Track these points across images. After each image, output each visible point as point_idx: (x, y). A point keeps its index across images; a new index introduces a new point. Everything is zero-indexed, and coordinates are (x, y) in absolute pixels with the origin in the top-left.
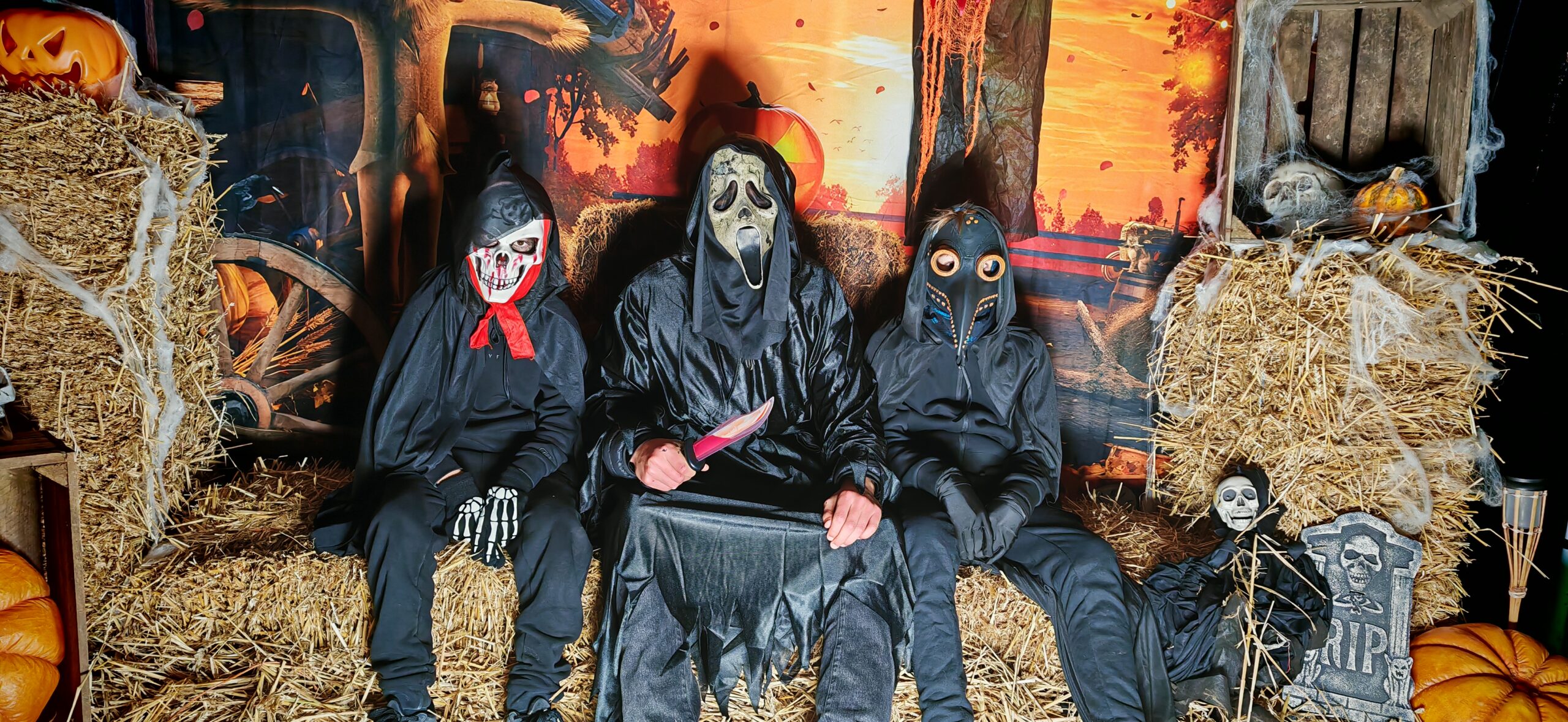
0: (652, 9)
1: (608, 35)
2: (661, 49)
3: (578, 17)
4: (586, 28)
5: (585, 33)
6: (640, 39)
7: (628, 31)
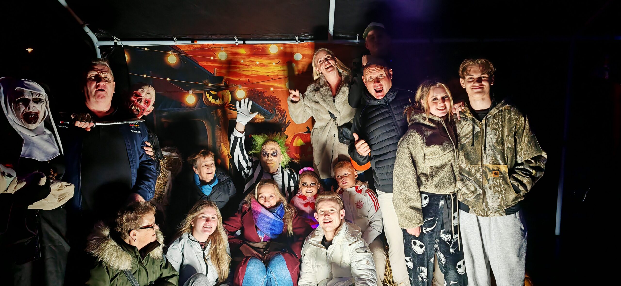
0: (280, 111)
1: (269, 119)
2: (283, 121)
3: (262, 115)
4: (264, 117)
5: (264, 119)
6: (277, 119)
7: (274, 117)
